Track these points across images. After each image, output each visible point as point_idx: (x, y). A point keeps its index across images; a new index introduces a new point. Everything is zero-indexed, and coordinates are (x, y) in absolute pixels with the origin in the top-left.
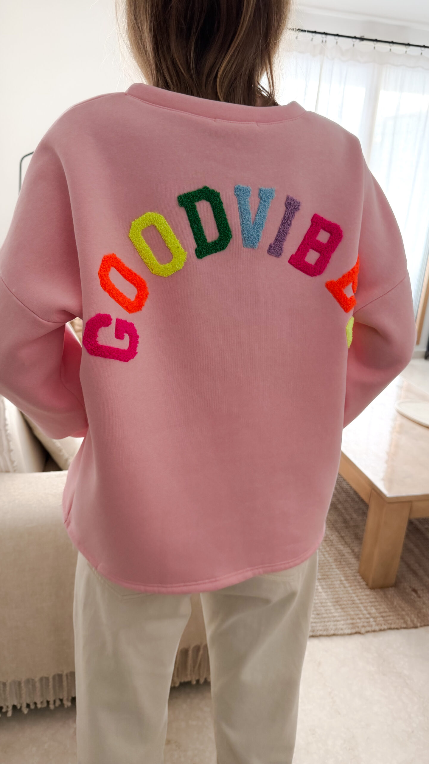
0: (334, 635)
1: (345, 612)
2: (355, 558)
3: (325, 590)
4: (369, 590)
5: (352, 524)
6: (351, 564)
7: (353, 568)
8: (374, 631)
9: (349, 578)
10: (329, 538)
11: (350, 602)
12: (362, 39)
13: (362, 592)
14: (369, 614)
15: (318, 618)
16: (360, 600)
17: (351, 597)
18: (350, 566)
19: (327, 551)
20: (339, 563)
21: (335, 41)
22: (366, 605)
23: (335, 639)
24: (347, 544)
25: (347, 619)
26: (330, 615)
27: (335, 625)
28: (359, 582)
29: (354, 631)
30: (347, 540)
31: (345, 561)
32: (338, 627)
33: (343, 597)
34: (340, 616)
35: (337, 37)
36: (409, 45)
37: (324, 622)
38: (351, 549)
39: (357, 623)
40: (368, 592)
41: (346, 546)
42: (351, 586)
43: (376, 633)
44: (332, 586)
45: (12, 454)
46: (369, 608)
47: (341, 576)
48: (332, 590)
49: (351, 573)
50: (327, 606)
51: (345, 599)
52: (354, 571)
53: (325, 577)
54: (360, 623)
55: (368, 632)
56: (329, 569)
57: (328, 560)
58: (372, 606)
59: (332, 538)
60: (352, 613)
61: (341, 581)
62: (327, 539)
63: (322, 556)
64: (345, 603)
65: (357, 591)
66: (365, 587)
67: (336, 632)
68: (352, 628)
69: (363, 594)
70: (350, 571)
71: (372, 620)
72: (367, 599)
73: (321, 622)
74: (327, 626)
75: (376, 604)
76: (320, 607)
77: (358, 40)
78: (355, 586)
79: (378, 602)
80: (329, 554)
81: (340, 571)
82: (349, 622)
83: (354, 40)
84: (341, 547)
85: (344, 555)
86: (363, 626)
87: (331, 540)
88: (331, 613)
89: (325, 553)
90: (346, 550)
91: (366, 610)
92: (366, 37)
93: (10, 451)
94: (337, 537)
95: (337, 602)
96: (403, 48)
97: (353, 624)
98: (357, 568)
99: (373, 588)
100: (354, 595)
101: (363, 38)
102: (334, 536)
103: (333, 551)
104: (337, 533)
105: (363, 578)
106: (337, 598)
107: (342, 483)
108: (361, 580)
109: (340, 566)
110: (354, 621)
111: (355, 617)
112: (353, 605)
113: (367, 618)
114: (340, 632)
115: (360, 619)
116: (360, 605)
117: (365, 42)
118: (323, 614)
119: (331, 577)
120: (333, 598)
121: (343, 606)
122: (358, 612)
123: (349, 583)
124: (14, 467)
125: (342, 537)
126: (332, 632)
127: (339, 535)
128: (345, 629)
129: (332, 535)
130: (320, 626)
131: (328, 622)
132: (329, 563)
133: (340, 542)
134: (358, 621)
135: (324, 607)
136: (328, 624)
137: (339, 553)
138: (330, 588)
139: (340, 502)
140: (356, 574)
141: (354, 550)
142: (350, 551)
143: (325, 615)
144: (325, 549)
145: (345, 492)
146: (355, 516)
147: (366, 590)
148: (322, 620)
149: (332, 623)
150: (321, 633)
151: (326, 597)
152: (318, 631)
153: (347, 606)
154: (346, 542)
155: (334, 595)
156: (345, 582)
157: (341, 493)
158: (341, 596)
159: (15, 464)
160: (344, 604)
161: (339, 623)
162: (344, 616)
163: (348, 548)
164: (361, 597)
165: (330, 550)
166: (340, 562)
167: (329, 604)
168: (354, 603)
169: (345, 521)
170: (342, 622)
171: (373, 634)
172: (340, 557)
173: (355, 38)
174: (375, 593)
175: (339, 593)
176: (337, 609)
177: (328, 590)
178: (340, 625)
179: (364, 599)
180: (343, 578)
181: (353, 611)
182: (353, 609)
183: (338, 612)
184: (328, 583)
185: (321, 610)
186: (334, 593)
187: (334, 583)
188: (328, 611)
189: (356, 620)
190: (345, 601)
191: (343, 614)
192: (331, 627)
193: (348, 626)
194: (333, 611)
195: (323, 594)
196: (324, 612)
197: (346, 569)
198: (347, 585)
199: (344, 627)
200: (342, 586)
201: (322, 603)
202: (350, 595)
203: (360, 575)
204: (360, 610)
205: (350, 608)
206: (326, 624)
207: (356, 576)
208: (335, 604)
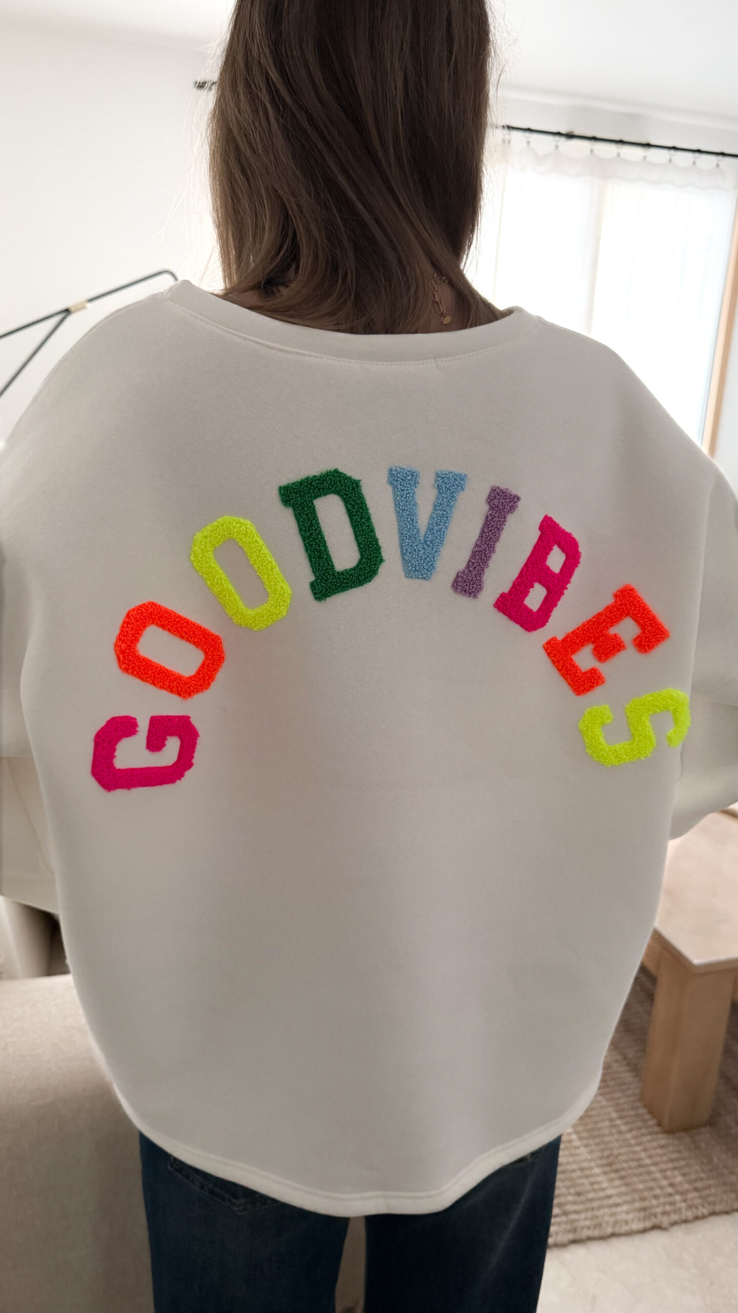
0: (614, 1235)
1: (627, 1185)
3: (585, 1142)
4: (664, 1135)
6: (624, 1084)
7: (629, 1093)
8: (686, 1221)
9: (625, 1113)
11: (634, 1164)
12: (570, 136)
13: (653, 1140)
14: (672, 1185)
15: (582, 1202)
16: (650, 1157)
17: (635, 1152)
18: (624, 1087)
21: (526, 140)
22: (663, 1166)
23: (615, 1242)
25: (634, 1201)
26: (602, 1194)
27: (613, 1214)
28: (645, 1121)
29: (648, 1224)
31: (614, 1079)
32: (619, 1217)
33: (620, 1154)
34: (619, 1195)
35: (528, 134)
36: (648, 145)
37: (593, 1209)
38: (620, 1053)
39: (652, 1207)
40: (663, 1140)
42: (631, 1130)
43: (690, 1225)
44: (596, 1133)
46: (669, 1173)
47: (610, 1109)
48: (597, 1140)
49: (627, 1103)
50: (592, 1176)
51: (623, 1158)
52: (632, 1099)
54: (658, 1206)
55: (674, 1224)
58: (674, 1169)
60: (641, 1186)
61: (611, 1120)
64: (625, 1165)
65: (645, 1139)
66: (657, 1129)
67: (617, 1230)
68: (645, 1219)
69: (654, 1144)
70: (627, 1099)
71: (678, 1198)
72: (665, 1154)
73: (587, 1210)
74: (597, 1217)
75: (682, 1163)
76: (580, 1177)
77: (562, 140)
78: (639, 1128)
79: (683, 1159)
81: (608, 1100)
82: (637, 1205)
83: (557, 138)
86: (665, 1213)
88: (603, 1189)
91: (666, 1178)
92: (577, 133)
95: (610, 1164)
96: (639, 152)
97: (645, 1209)
98: (637, 1091)
99: (670, 1131)
100: (638, 1148)
101: (571, 134)
105: (650, 1112)
106: (608, 1157)
108: (647, 1117)
109: (607, 1090)
110: (647, 1204)
111: (646, 1194)
112: (641, 1170)
113: (670, 1195)
114: (625, 1228)
115: (656, 1197)
116: (653, 1169)
117: (575, 142)
118: (588, 1192)
120: (601, 1158)
121: (623, 1173)
122: (651, 1184)
123: (626, 1123)
126: (609, 1230)
128: (633, 1220)
130: (586, 1219)
131: (599, 1208)
134: (654, 1202)
135: (587, 1177)
136: (601, 1212)
138: (594, 1137)
140: (637, 1104)
142: (619, 1057)
143: (591, 1195)
147: (660, 1136)
148: (588, 1205)
149: (607, 1211)
150: (589, 1233)
151: (589, 1157)
152: (582, 1229)
153: (630, 1172)
155: (603, 1150)
156: (618, 1122)
158: (615, 1152)
160: (624, 1169)
161: (619, 1209)
162: (626, 1194)
164: (653, 1152)
167: (597, 1171)
168: (640, 1166)
170: (625, 1208)
171: (684, 1226)
173: (560, 134)
174: (676, 1142)
175: (611, 1145)
176: (611, 1180)
177: (591, 1142)
178: (621, 1212)
179: (657, 1155)
180: (614, 1115)
181: (641, 1182)
182: (641, 1178)
183: (615, 1187)
184: (589, 1127)
185: (583, 1184)
186: (602, 1146)
187: (599, 1125)
188: (596, 1186)
189: (650, 1201)
190: (625, 1161)
191: (623, 1189)
192: (606, 1218)
193: (637, 1214)
194: (605, 1185)
195: (583, 1150)
196: (588, 1188)
197: (618, 1095)
198: (624, 1128)
199: (630, 1217)
200: (614, 1131)
201: (582, 1169)
202: (631, 1149)
203: (645, 1106)
204: (655, 1180)
205: (635, 1175)
206: (596, 1213)
207: (637, 1108)
208: (607, 1169)
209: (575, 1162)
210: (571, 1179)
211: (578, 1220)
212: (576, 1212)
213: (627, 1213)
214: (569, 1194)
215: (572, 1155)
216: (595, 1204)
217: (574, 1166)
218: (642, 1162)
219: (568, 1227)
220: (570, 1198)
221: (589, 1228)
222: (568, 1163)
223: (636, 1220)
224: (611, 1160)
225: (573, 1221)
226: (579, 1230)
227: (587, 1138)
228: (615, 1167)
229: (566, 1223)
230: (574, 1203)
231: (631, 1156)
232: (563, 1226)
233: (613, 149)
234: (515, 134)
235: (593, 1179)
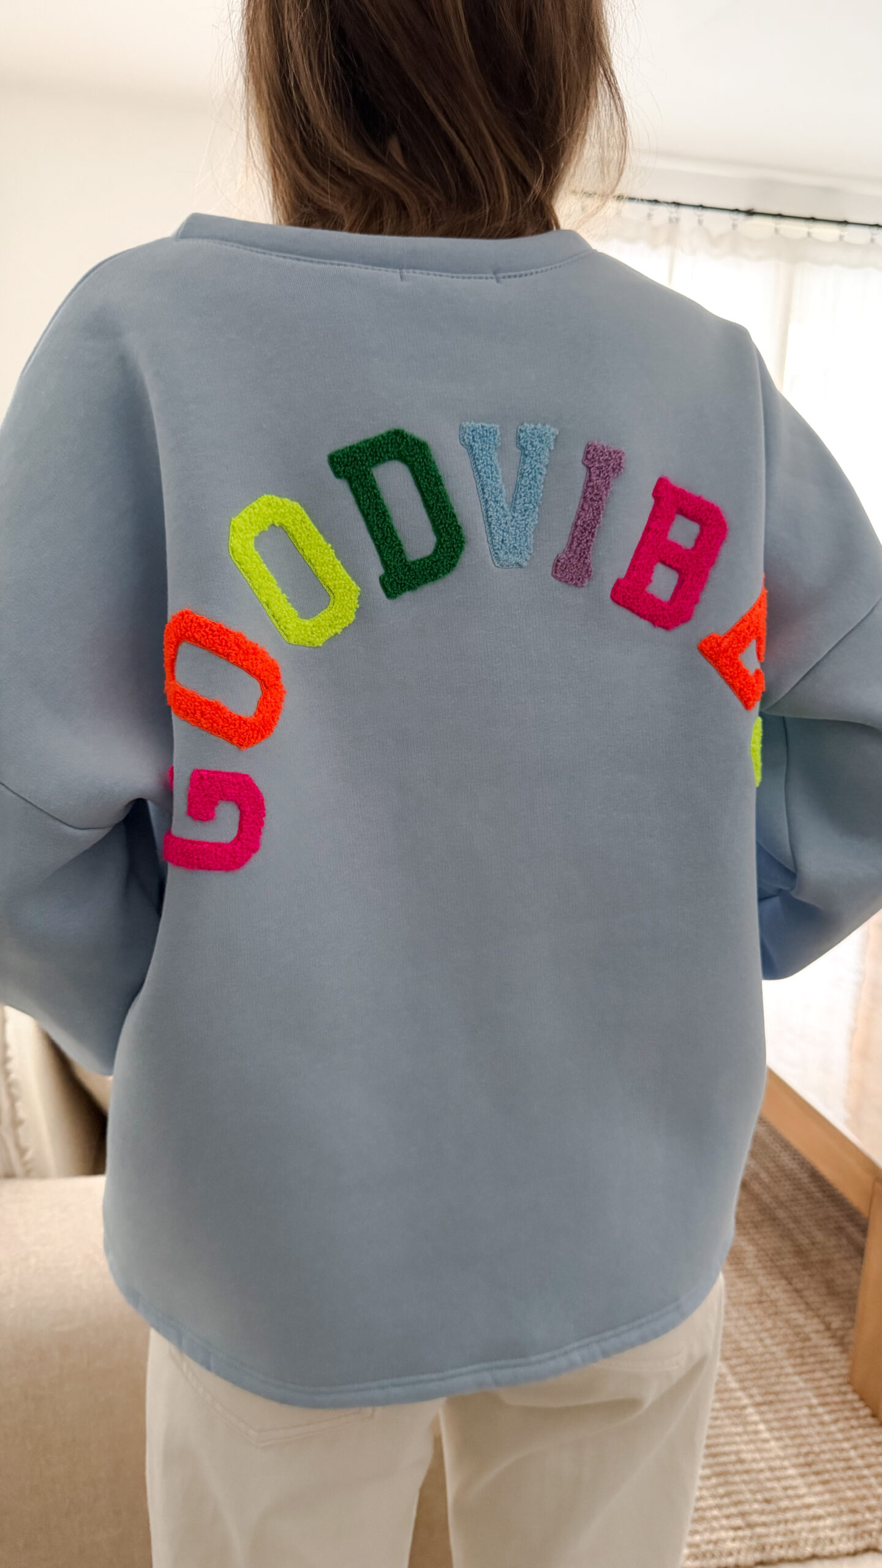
0: (814, 1557)
1: (832, 1491)
2: (836, 1345)
3: (776, 1434)
5: (815, 1256)
6: (828, 1361)
7: (834, 1373)
9: (828, 1399)
10: (767, 1295)
11: (842, 1464)
12: (750, 213)
13: (865, 1436)
15: (771, 1512)
16: (862, 1457)
17: (842, 1450)
18: (827, 1366)
19: (767, 1330)
20: (799, 1361)
21: (696, 219)
24: (812, 1310)
25: (841, 1513)
26: (797, 1502)
27: (813, 1530)
28: (855, 1409)
29: (861, 1544)
30: (811, 1299)
31: (814, 1355)
32: (822, 1534)
33: (823, 1452)
34: (822, 1504)
35: (699, 212)
36: (845, 223)
37: (786, 1522)
38: (824, 1323)
39: (867, 1521)
41: (810, 1313)
42: (836, 1421)
44: (790, 1423)
45: (21, 1131)
47: (809, 1394)
48: (793, 1432)
49: (830, 1386)
51: (828, 1456)
52: (839, 1380)
53: (771, 1398)
54: (873, 1522)
56: (778, 1376)
57: (773, 1353)
59: (773, 1296)
60: (850, 1494)
61: (810, 1407)
62: (764, 1298)
63: (758, 1344)
64: (829, 1466)
65: (854, 1433)
66: (870, 1420)
67: (818, 1550)
68: (856, 1537)
69: (867, 1440)
70: (831, 1381)
73: (779, 1522)
74: (792, 1532)
76: (768, 1480)
77: (741, 217)
78: (847, 1419)
80: (773, 1337)
81: (806, 1381)
82: (845, 1519)
83: (735, 216)
84: (799, 1318)
85: (808, 1339)
87: (772, 1301)
88: (799, 1497)
89: (763, 1335)
90: (812, 1326)
92: (759, 208)
93: (16, 1123)
94: (785, 1291)
95: (809, 1465)
96: (833, 231)
97: (855, 1525)
98: (845, 1371)
100: (846, 1445)
101: (753, 211)
102: (778, 1289)
103: (781, 1328)
104: (783, 1282)
105: (862, 1399)
106: (807, 1454)
107: (779, 1157)
108: (858, 1405)
109: (805, 1368)
110: (858, 1517)
111: (857, 1504)
112: (850, 1473)
114: (829, 1549)
115: (870, 1509)
116: (866, 1472)
117: (756, 220)
118: (780, 1499)
119: (786, 1397)
120: (797, 1456)
121: (826, 1476)
122: (864, 1492)
123: (830, 1412)
124: (25, 1164)
125: (797, 1291)
126: (809, 1550)
127: (788, 1287)
128: (840, 1540)
129: (773, 1287)
130: (777, 1534)
131: (796, 1520)
132: (776, 1360)
133: (794, 1304)
134: (868, 1516)
135: (779, 1479)
136: (797, 1526)
137: (797, 1334)
138: (788, 1428)
139: (781, 1204)
140: (844, 1388)
141: (830, 1324)
142: (821, 1327)
143: (785, 1503)
144: (762, 1323)
145: (790, 1179)
146: (820, 1237)
147: (875, 1430)
148: (781, 1516)
149: (806, 1525)
150: (782, 1553)
151: (781, 1453)
152: (772, 1547)
153: (835, 1475)
154: (807, 1304)
155: (801, 1445)
156: (820, 1410)
157: (780, 1181)
158: (816, 1449)
159: (29, 1156)
160: (827, 1471)
161: (821, 1523)
162: (831, 1504)
163: (816, 1320)
164: (866, 1450)
165: (775, 1327)
166: (802, 1356)
167: (792, 1472)
168: (850, 1468)
169: (799, 1252)
170: (829, 1522)
172: (799, 1345)
173: (737, 211)
175: (810, 1440)
176: (810, 1485)
177: (784, 1433)
178: (825, 1527)
179: (872, 1454)
180: (814, 1401)
181: (850, 1488)
182: (850, 1484)
183: (817, 1494)
184: (781, 1415)
185: (773, 1489)
186: (798, 1441)
187: (794, 1413)
188: (790, 1492)
189: (863, 1514)
190: (830, 1461)
191: (827, 1497)
192: (804, 1534)
193: (844, 1531)
194: (803, 1491)
195: (773, 1444)
196: (780, 1493)
197: (818, 1375)
198: (827, 1418)
199: (835, 1534)
200: (814, 1420)
201: (772, 1469)
202: (838, 1445)
203: (855, 1391)
204: (869, 1487)
205: (842, 1479)
206: (790, 1526)
207: (845, 1393)
208: (806, 1470)
209: (762, 1459)
210: (759, 1481)
211: (767, 1536)
212: (764, 1524)
213: (833, 1528)
214: (756, 1501)
215: (760, 1450)
216: (789, 1515)
217: (762, 1465)
218: (851, 1464)
219: (754, 1543)
220: (756, 1506)
221: (781, 1547)
222: (754, 1460)
223: (844, 1539)
224: (811, 1458)
225: (760, 1536)
226: (768, 1548)
227: (779, 1429)
228: (815, 1468)
229: (751, 1538)
230: (762, 1513)
231: (838, 1454)
232: (748, 1542)
233: (802, 228)
234: (683, 211)
235: (784, 1483)
